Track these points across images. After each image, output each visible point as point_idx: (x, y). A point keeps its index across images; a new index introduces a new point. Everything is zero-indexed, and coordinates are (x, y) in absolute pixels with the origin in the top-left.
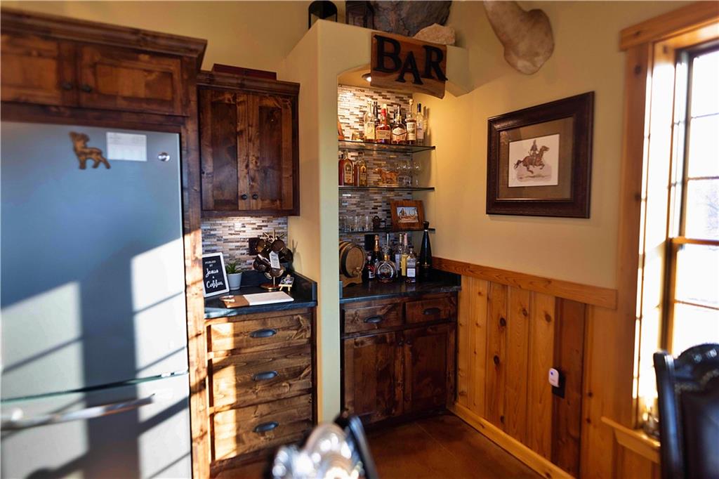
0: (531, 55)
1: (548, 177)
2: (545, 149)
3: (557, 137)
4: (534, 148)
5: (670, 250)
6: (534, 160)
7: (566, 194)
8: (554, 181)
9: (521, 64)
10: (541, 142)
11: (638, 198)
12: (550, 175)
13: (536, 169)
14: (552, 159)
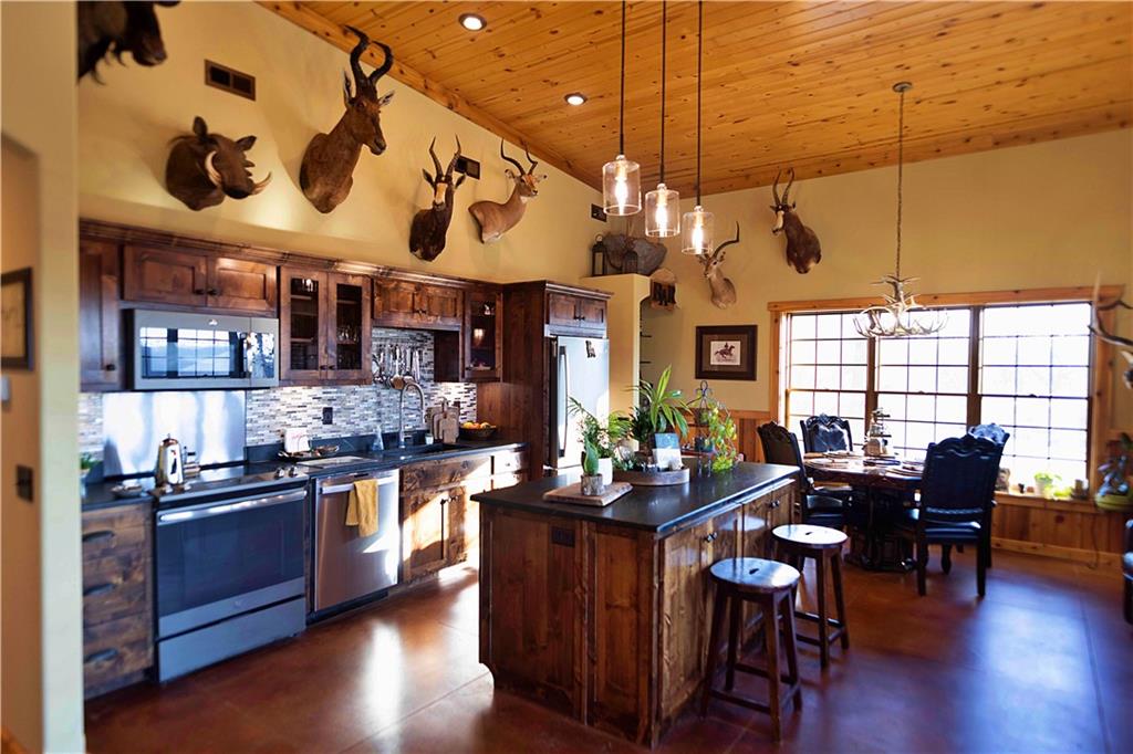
0: (727, 301)
1: (735, 360)
2: (732, 347)
3: (739, 343)
4: (726, 346)
5: (787, 394)
6: (726, 352)
7: (744, 370)
8: (738, 363)
9: (721, 304)
10: (730, 344)
11: (778, 372)
12: (736, 359)
13: (728, 357)
14: (737, 352)
